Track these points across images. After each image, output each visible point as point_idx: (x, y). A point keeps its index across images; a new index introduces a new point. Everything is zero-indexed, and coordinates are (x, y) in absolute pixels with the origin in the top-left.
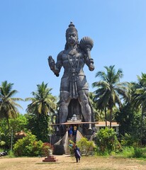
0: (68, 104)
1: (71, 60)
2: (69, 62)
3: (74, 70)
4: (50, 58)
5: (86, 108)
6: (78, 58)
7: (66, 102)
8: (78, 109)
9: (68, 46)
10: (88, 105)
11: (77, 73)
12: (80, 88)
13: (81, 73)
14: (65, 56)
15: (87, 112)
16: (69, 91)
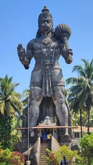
0: (39, 103)
1: (45, 50)
2: (42, 53)
3: (48, 62)
4: (20, 47)
5: (61, 108)
6: (53, 48)
7: (38, 100)
8: (51, 110)
9: (40, 34)
10: (64, 105)
11: (52, 65)
12: (55, 84)
13: (56, 66)
14: (37, 45)
15: (63, 113)
16: (41, 87)
